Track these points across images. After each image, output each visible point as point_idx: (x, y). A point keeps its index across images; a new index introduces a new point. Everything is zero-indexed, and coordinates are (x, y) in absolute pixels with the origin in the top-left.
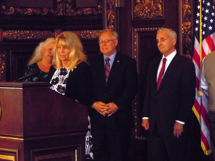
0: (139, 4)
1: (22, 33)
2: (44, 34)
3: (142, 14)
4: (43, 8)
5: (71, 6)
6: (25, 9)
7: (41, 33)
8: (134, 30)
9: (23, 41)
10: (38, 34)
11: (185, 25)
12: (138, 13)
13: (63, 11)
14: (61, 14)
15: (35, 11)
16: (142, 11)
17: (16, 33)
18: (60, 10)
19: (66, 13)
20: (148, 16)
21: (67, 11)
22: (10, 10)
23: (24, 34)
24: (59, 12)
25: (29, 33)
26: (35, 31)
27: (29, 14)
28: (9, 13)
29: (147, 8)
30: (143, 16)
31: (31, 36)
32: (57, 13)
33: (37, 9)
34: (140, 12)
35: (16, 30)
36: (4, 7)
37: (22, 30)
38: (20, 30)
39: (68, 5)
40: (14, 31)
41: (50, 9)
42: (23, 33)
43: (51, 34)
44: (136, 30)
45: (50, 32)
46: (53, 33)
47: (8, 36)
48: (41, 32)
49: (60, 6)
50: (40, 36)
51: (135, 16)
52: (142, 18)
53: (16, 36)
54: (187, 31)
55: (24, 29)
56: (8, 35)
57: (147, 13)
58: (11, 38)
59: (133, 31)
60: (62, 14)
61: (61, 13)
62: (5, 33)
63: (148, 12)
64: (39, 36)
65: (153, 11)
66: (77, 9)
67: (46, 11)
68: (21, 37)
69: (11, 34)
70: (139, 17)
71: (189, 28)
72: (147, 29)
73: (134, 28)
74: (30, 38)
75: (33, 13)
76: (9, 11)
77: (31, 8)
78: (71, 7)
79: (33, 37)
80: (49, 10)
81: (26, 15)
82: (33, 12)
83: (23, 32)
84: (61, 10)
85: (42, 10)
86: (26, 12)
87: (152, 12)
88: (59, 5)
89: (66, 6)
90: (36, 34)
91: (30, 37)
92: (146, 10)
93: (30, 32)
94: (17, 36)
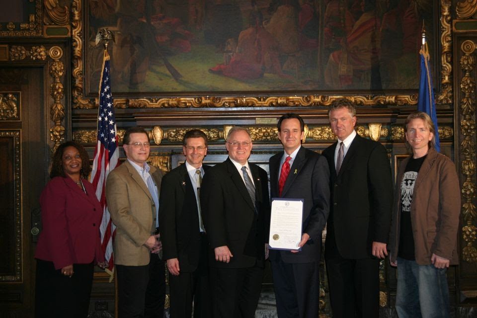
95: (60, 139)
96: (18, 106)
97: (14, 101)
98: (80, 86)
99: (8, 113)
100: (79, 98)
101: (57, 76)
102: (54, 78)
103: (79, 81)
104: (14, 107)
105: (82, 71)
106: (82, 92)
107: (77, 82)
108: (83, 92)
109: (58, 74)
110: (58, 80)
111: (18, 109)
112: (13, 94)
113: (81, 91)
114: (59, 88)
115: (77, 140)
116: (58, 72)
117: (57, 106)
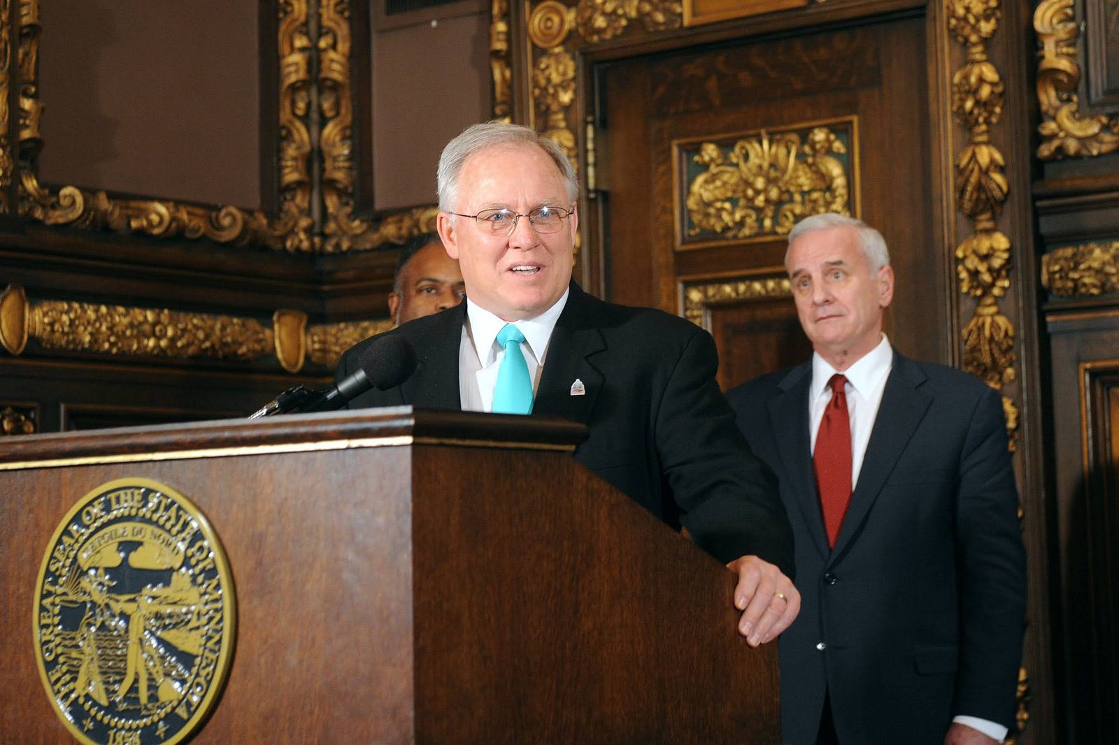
0: (714, 169)
1: (121, 317)
2: (223, 328)
3: (732, 213)
4: (219, 210)
5: (347, 204)
6: (133, 204)
7: (212, 328)
8: (686, 298)
9: (125, 359)
10: (197, 327)
11: (975, 252)
12: (712, 211)
13: (309, 231)
14: (301, 241)
15: (184, 215)
16: (734, 202)
17: (91, 314)
18: (296, 224)
19: (325, 237)
20: (767, 223)
21: (331, 227)
22: (65, 202)
23: (131, 325)
24: (292, 232)
25: (157, 323)
26: (182, 315)
27: (156, 231)
28: (57, 217)
29: (760, 183)
30: (741, 224)
31: (164, 335)
32: (283, 239)
33: (190, 209)
34: (718, 205)
35: (90, 302)
36: (31, 184)
37: (122, 305)
38: (112, 301)
39: (332, 202)
40: (82, 307)
41: (250, 212)
42: (125, 321)
43: (257, 333)
44: (695, 295)
45: (253, 324)
46: (268, 332)
47: (53, 331)
48: (210, 322)
49: (298, 207)
50: (207, 337)
51: (692, 225)
52: (730, 234)
53: (90, 329)
54: (987, 278)
55: (131, 302)
56: (52, 324)
57: (759, 210)
58: (68, 342)
59: (685, 304)
60: (305, 245)
61: (302, 236)
62: (38, 314)
63: (767, 201)
64: (203, 341)
65: (797, 197)
66: (378, 219)
67: (234, 219)
68: (117, 336)
69: (65, 318)
70: (715, 232)
71: (997, 263)
72: (765, 286)
73: (688, 285)
74: (157, 346)
75: (174, 225)
76: (55, 206)
77: (162, 200)
78: (348, 210)
79: (173, 340)
80: (246, 216)
81: (141, 232)
82: (173, 219)
83: (125, 316)
84: (304, 223)
85: (214, 215)
86: (137, 217)
87: (791, 201)
88: (293, 199)
89: (324, 208)
90: (184, 330)
91: (159, 338)
92: (757, 192)
93: (159, 315)
94: (98, 330)
95: (993, 285)
96: (848, 173)
97: (837, 156)
98: (1064, 64)
99: (815, 201)
100: (1064, 114)
101: (974, 38)
102: (966, 44)
103: (1057, 43)
104: (832, 179)
105: (1072, 7)
106: (1075, 90)
107: (1049, 49)
108: (1082, 87)
109: (975, 29)
110: (977, 52)
111: (850, 185)
112: (832, 129)
113: (1069, 86)
114: (981, 80)
115: (1059, 284)
116: (978, 20)
117: (974, 156)
